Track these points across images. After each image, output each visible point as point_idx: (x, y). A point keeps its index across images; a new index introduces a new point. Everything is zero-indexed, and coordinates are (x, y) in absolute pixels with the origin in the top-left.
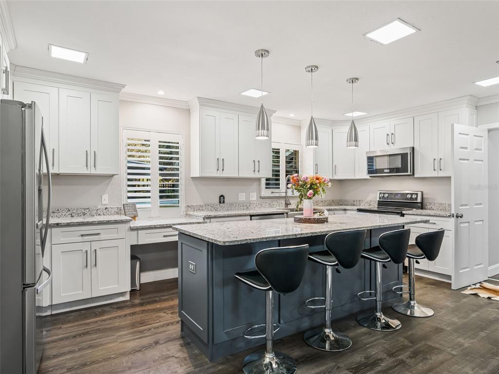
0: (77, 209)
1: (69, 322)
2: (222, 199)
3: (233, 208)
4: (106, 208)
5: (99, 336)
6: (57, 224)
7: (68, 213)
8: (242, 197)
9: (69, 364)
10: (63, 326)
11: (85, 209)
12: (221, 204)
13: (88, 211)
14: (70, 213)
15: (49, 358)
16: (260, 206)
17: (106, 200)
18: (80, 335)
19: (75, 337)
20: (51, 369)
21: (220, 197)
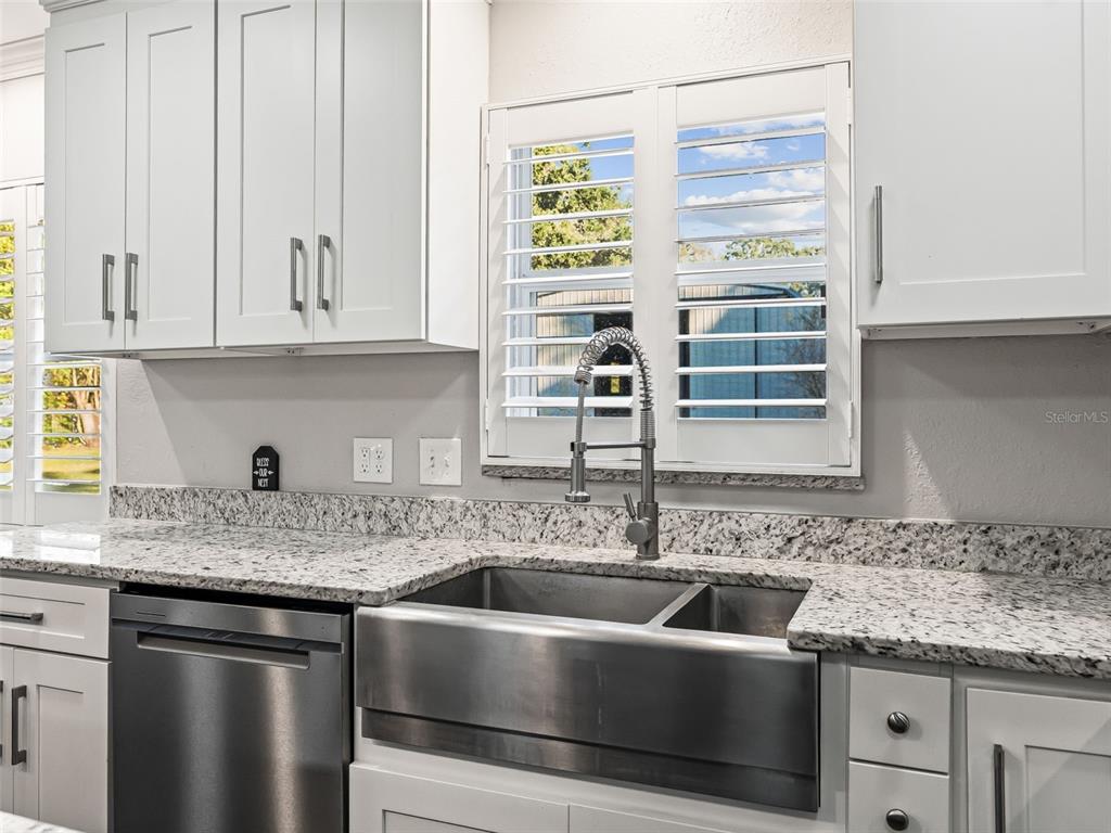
2: (268, 467)
3: (311, 522)
8: (373, 463)
12: (257, 495)
16: (475, 525)
21: (256, 456)
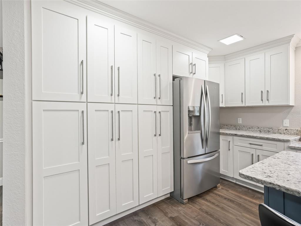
0: (264, 128)
1: (237, 191)
4: (286, 129)
5: (235, 207)
6: (236, 134)
7: (258, 129)
9: (204, 207)
10: (230, 191)
11: (269, 128)
13: (271, 129)
14: (259, 129)
15: (204, 199)
17: (287, 123)
18: (228, 199)
19: (225, 199)
20: (197, 203)
